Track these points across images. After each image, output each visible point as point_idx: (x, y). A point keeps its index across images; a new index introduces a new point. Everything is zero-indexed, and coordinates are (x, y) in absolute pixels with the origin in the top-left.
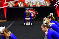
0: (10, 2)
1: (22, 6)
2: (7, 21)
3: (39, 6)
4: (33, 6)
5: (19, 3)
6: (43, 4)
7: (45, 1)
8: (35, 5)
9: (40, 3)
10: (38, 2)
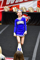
0: (6, 7)
2: (3, 24)
8: (29, 11)
10: (31, 8)
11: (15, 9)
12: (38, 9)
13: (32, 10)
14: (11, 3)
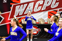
1: (26, 23)
3: (42, 23)
4: (36, 23)
5: (22, 20)
6: (46, 22)
7: (48, 19)
8: (39, 23)
9: (43, 20)
10: (41, 19)
11: (24, 21)
12: (49, 20)
13: (43, 21)
14: (20, 15)
